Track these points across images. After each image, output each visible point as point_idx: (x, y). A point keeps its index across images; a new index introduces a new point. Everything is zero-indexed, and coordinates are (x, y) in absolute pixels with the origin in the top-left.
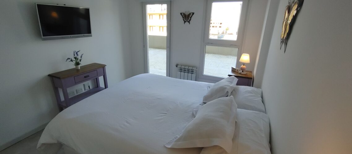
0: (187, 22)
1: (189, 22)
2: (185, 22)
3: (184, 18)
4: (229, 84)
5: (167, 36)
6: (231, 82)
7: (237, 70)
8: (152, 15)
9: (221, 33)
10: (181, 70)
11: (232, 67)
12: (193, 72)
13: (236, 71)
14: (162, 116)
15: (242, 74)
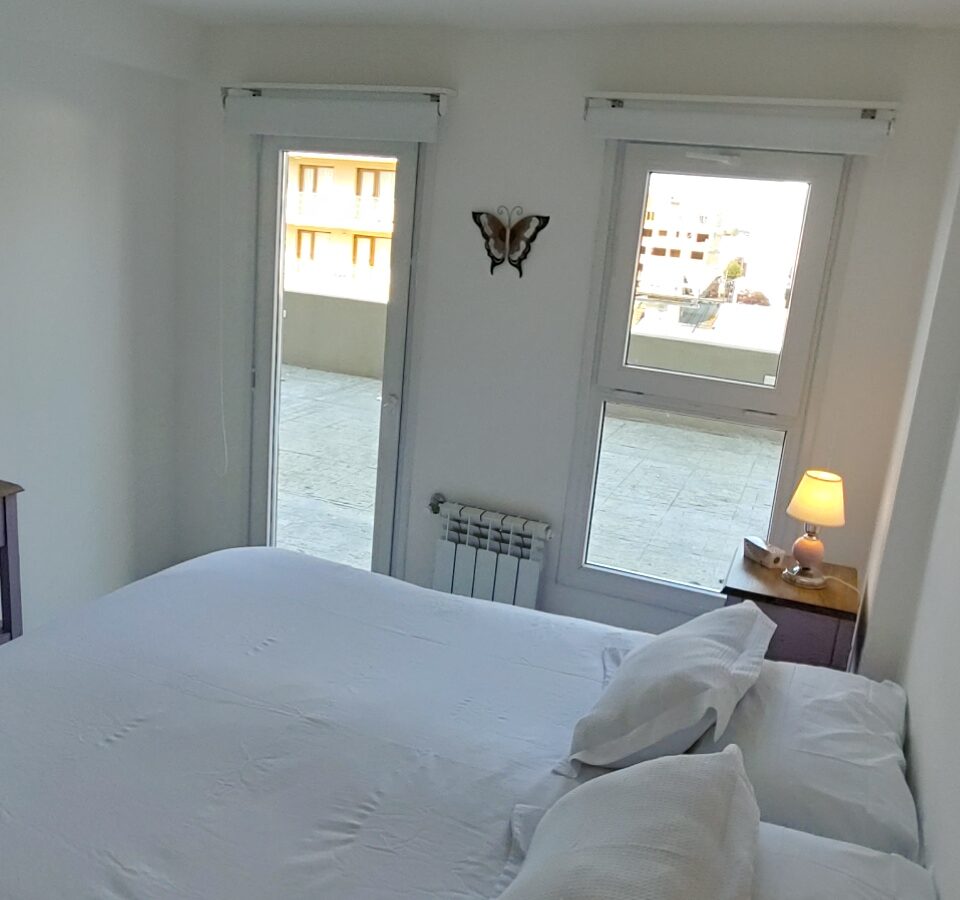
0: (506, 262)
1: (518, 265)
2: (495, 263)
3: (492, 241)
4: (723, 662)
5: (390, 306)
6: (737, 645)
7: (777, 560)
8: (315, 168)
9: (699, 287)
10: (458, 532)
11: (746, 541)
12: (525, 550)
13: (771, 565)
14: (329, 843)
15: (803, 587)
